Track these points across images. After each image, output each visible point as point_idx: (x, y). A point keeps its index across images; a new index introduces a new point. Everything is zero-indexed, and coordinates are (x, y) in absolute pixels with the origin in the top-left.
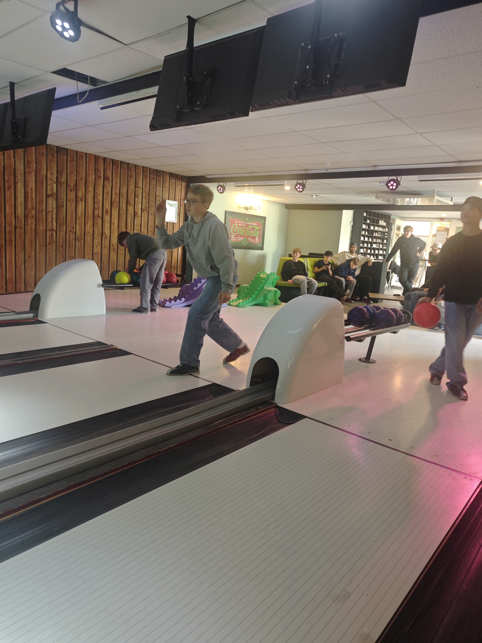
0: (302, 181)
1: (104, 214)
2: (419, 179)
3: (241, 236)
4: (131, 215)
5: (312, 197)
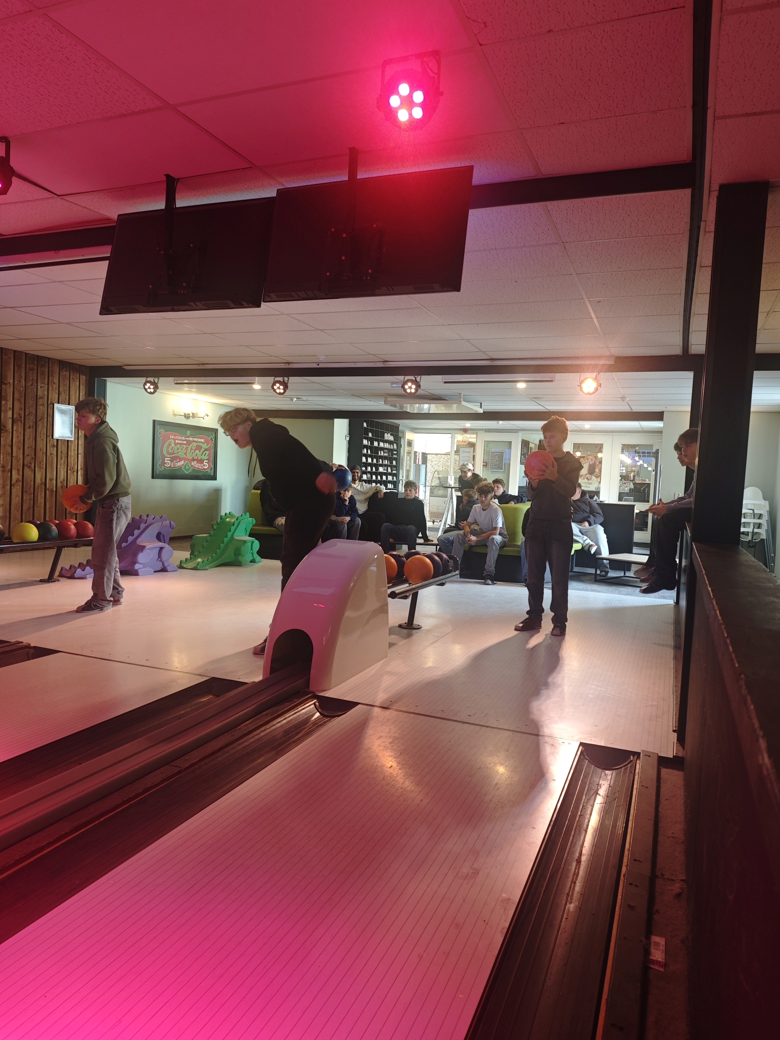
0: (283, 378)
2: (444, 381)
3: (181, 459)
5: (292, 399)
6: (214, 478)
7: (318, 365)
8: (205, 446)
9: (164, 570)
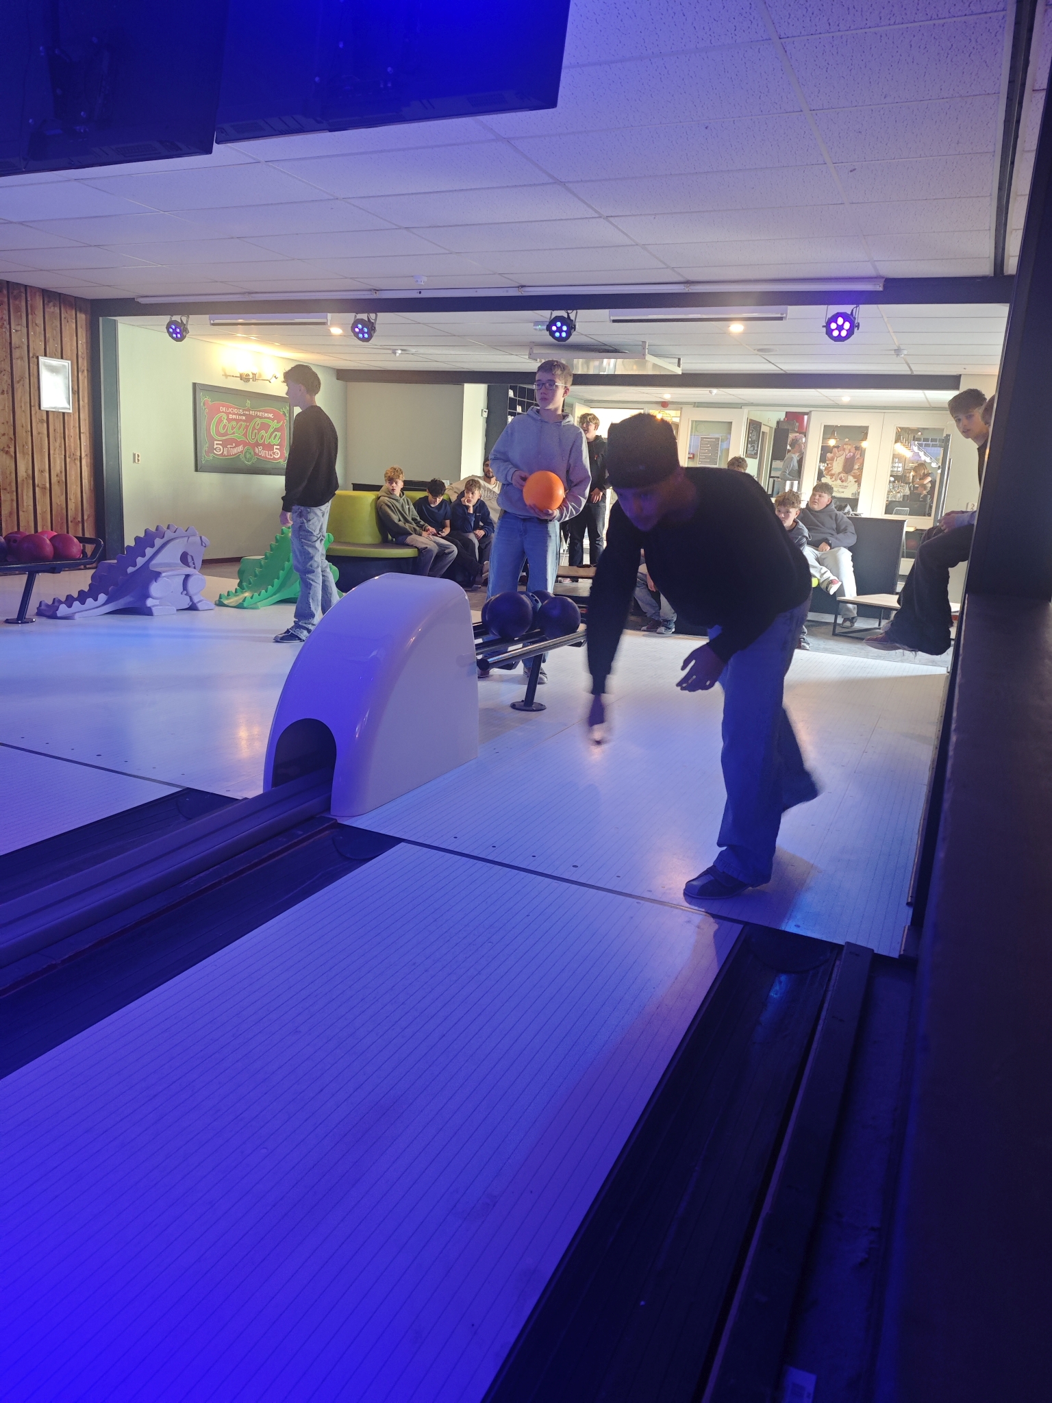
0: (366, 315)
2: (612, 318)
3: (238, 444)
5: (394, 352)
8: (275, 425)
9: (193, 608)
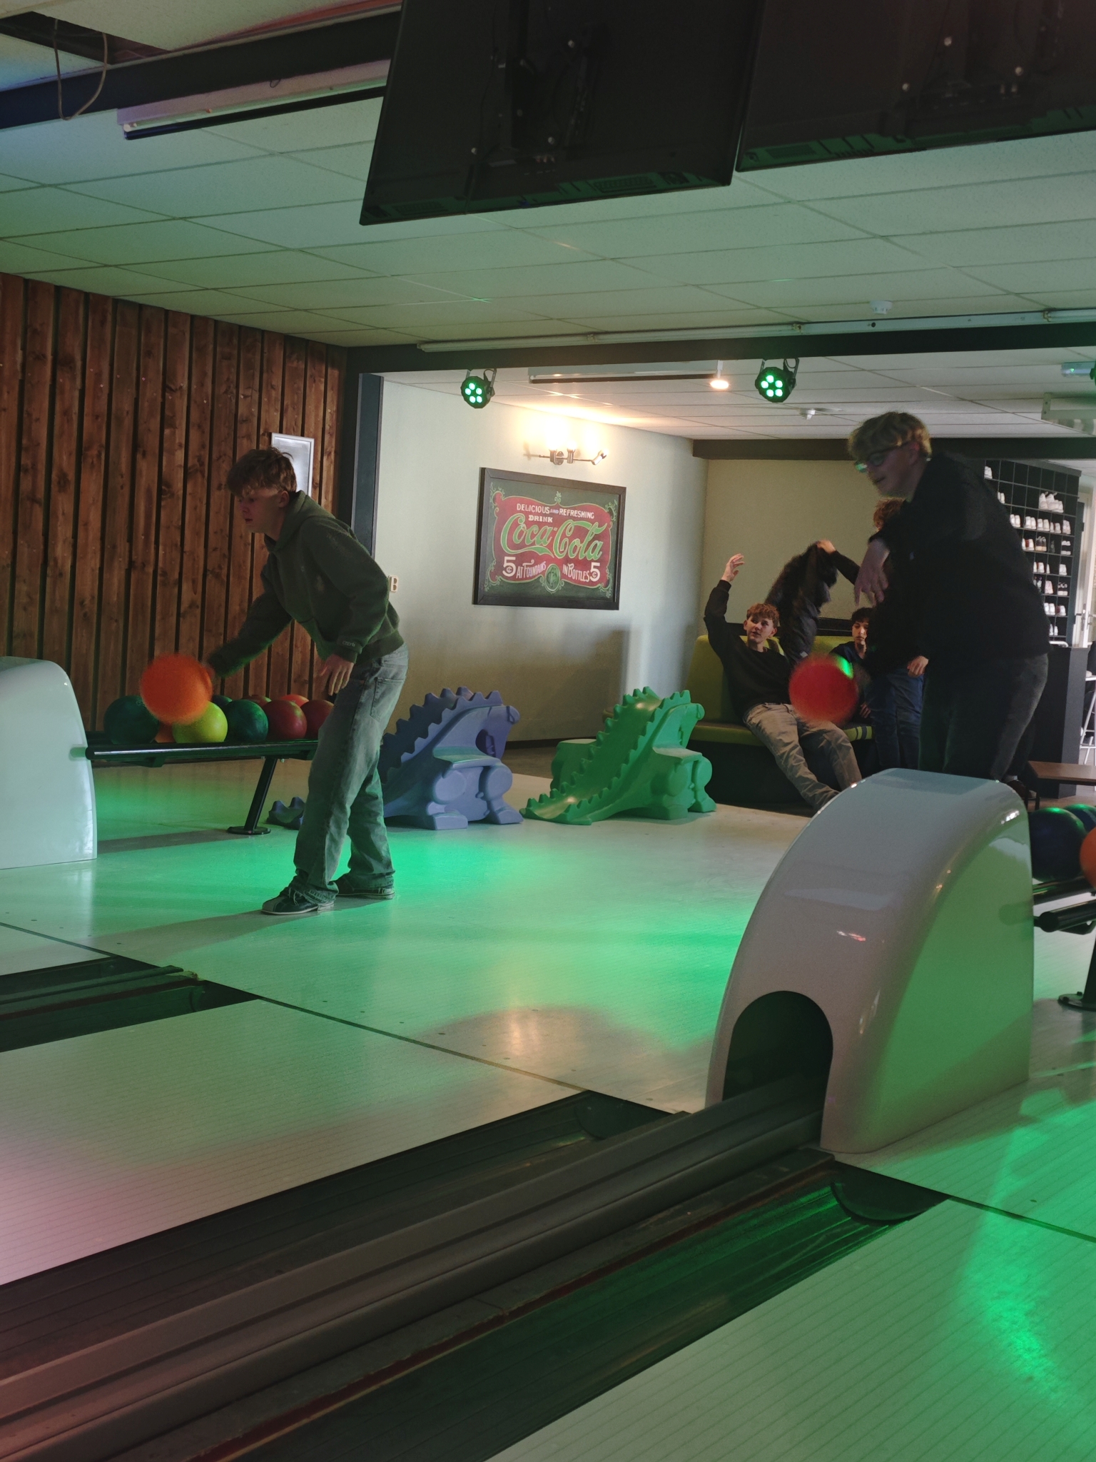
0: (781, 361)
1: (54, 488)
3: (539, 560)
4: (149, 491)
5: (804, 414)
6: (612, 604)
7: (873, 325)
8: (595, 529)
9: (490, 819)
